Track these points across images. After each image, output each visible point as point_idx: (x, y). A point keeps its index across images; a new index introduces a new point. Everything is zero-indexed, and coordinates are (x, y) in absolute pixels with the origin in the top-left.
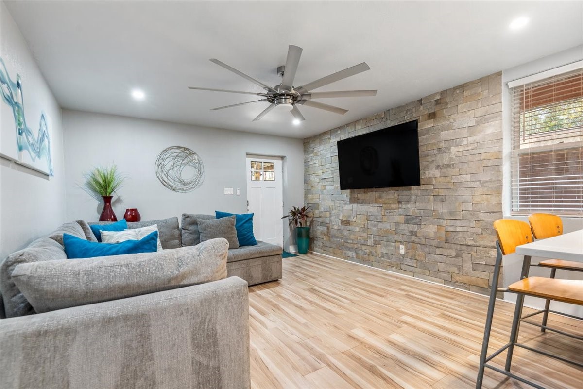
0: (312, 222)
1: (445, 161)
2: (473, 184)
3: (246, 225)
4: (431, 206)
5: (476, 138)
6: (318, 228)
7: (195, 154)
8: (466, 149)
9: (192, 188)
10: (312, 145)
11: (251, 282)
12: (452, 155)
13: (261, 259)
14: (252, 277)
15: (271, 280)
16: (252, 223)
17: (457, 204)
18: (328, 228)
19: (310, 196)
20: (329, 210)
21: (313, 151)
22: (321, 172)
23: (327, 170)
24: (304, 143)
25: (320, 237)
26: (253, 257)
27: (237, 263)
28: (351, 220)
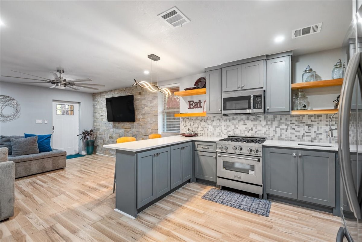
0: (96, 138)
1: (144, 113)
2: (151, 122)
3: (46, 141)
4: (140, 130)
5: (152, 105)
6: (99, 140)
7: (14, 99)
8: (150, 108)
9: (11, 120)
10: (97, 97)
11: (45, 170)
12: (146, 110)
13: (52, 158)
14: (46, 168)
15: (58, 168)
16: (50, 140)
17: (147, 130)
18: (103, 140)
19: (95, 124)
20: (104, 131)
21: (97, 100)
22: (100, 112)
23: (104, 111)
24: (93, 96)
25: (100, 145)
26: (46, 157)
27: (35, 161)
28: (113, 136)
